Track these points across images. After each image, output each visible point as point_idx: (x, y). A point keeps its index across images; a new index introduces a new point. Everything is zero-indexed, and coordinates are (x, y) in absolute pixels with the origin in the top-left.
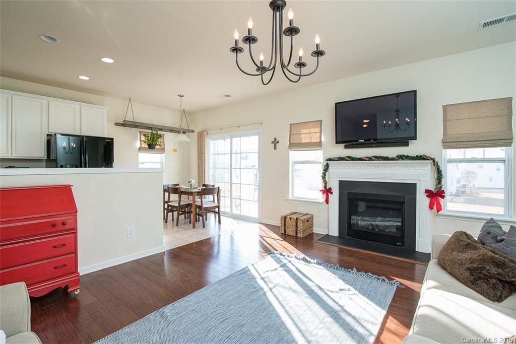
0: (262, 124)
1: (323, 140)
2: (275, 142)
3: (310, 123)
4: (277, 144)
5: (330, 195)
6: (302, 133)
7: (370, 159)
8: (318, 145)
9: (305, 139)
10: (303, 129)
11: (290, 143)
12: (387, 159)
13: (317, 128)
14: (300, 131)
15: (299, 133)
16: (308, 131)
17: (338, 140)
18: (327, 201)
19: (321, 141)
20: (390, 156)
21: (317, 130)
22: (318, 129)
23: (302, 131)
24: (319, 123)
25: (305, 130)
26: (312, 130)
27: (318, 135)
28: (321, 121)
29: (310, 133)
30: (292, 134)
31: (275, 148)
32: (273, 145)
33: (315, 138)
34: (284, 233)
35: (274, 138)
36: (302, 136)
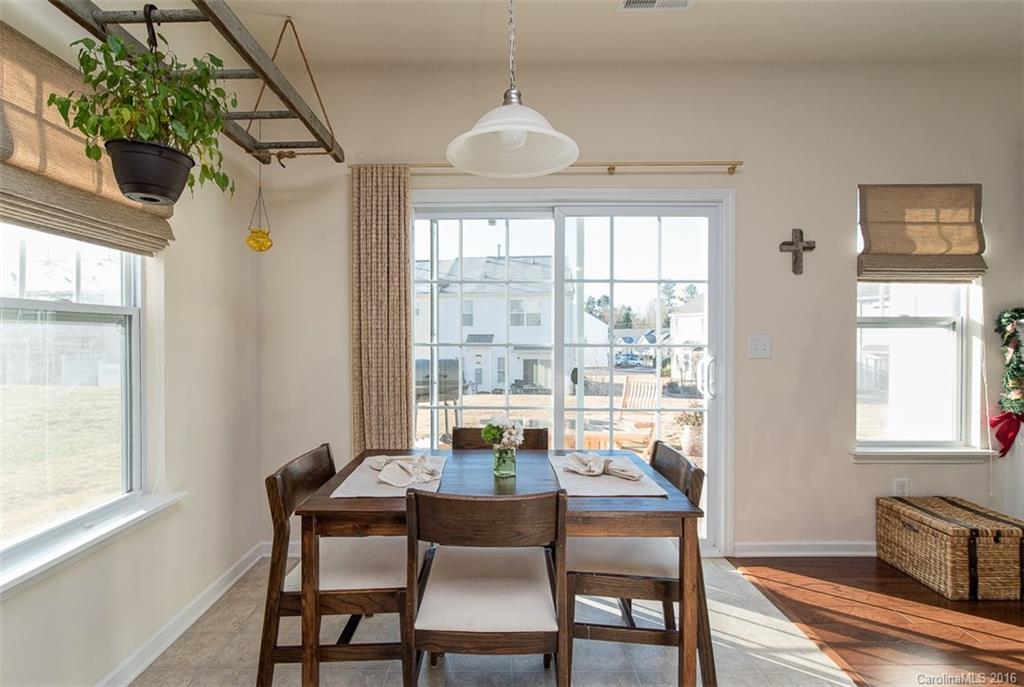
2: (798, 247)
6: (907, 218)
8: (971, 264)
9: (927, 244)
10: (913, 206)
11: (867, 252)
13: (963, 207)
14: (904, 214)
15: (899, 218)
16: (930, 215)
19: (981, 253)
21: (964, 215)
22: (968, 212)
23: (911, 215)
25: (918, 211)
26: (946, 215)
27: (969, 232)
28: (977, 189)
29: (938, 223)
30: (869, 220)
31: (797, 268)
32: (788, 257)
33: (962, 244)
34: (967, 597)
35: (794, 231)
36: (912, 231)
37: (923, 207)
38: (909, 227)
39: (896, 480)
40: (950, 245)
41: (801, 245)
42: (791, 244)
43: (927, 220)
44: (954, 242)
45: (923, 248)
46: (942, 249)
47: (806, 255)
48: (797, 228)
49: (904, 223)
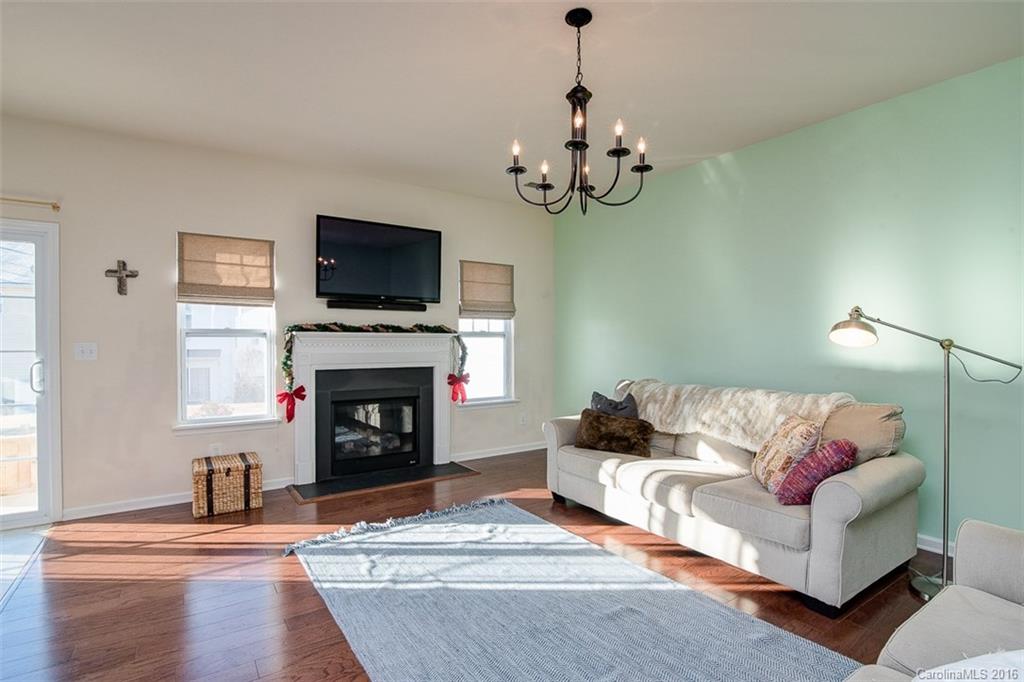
0: (56, 207)
1: (276, 286)
2: (122, 275)
3: (244, 243)
4: (129, 280)
5: (297, 401)
6: (218, 260)
7: (375, 329)
8: (266, 295)
9: (229, 277)
10: (221, 251)
11: (181, 282)
12: (398, 329)
13: (261, 255)
14: (215, 256)
15: (211, 259)
16: (236, 259)
17: (321, 290)
18: (290, 416)
19: (272, 288)
20: (404, 326)
21: (262, 261)
22: (264, 259)
23: (220, 257)
24: (267, 247)
25: (228, 256)
26: (247, 260)
27: (265, 272)
28: (271, 244)
29: (242, 265)
30: (186, 258)
31: (122, 289)
32: (113, 282)
33: (258, 279)
34: (206, 514)
35: (119, 262)
36: (220, 269)
37: (231, 253)
38: (218, 266)
39: (212, 445)
40: (248, 281)
41: (124, 273)
42: (116, 272)
43: (234, 262)
44: (251, 279)
45: (225, 282)
46: (242, 283)
47: (129, 281)
48: (121, 259)
49: (215, 263)
